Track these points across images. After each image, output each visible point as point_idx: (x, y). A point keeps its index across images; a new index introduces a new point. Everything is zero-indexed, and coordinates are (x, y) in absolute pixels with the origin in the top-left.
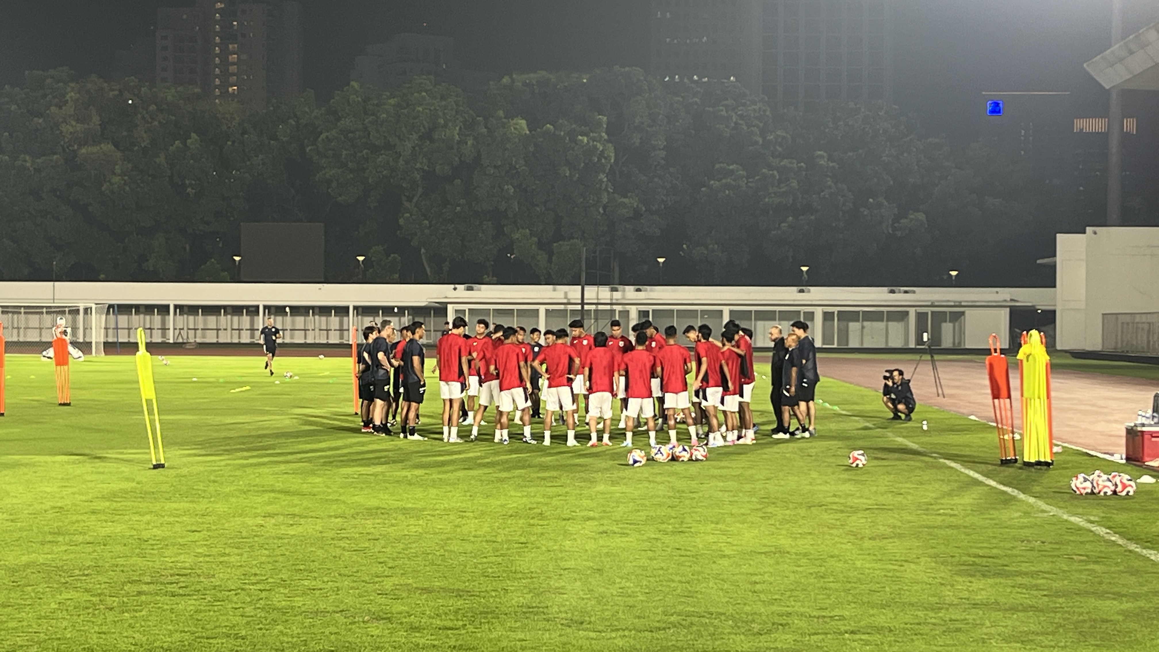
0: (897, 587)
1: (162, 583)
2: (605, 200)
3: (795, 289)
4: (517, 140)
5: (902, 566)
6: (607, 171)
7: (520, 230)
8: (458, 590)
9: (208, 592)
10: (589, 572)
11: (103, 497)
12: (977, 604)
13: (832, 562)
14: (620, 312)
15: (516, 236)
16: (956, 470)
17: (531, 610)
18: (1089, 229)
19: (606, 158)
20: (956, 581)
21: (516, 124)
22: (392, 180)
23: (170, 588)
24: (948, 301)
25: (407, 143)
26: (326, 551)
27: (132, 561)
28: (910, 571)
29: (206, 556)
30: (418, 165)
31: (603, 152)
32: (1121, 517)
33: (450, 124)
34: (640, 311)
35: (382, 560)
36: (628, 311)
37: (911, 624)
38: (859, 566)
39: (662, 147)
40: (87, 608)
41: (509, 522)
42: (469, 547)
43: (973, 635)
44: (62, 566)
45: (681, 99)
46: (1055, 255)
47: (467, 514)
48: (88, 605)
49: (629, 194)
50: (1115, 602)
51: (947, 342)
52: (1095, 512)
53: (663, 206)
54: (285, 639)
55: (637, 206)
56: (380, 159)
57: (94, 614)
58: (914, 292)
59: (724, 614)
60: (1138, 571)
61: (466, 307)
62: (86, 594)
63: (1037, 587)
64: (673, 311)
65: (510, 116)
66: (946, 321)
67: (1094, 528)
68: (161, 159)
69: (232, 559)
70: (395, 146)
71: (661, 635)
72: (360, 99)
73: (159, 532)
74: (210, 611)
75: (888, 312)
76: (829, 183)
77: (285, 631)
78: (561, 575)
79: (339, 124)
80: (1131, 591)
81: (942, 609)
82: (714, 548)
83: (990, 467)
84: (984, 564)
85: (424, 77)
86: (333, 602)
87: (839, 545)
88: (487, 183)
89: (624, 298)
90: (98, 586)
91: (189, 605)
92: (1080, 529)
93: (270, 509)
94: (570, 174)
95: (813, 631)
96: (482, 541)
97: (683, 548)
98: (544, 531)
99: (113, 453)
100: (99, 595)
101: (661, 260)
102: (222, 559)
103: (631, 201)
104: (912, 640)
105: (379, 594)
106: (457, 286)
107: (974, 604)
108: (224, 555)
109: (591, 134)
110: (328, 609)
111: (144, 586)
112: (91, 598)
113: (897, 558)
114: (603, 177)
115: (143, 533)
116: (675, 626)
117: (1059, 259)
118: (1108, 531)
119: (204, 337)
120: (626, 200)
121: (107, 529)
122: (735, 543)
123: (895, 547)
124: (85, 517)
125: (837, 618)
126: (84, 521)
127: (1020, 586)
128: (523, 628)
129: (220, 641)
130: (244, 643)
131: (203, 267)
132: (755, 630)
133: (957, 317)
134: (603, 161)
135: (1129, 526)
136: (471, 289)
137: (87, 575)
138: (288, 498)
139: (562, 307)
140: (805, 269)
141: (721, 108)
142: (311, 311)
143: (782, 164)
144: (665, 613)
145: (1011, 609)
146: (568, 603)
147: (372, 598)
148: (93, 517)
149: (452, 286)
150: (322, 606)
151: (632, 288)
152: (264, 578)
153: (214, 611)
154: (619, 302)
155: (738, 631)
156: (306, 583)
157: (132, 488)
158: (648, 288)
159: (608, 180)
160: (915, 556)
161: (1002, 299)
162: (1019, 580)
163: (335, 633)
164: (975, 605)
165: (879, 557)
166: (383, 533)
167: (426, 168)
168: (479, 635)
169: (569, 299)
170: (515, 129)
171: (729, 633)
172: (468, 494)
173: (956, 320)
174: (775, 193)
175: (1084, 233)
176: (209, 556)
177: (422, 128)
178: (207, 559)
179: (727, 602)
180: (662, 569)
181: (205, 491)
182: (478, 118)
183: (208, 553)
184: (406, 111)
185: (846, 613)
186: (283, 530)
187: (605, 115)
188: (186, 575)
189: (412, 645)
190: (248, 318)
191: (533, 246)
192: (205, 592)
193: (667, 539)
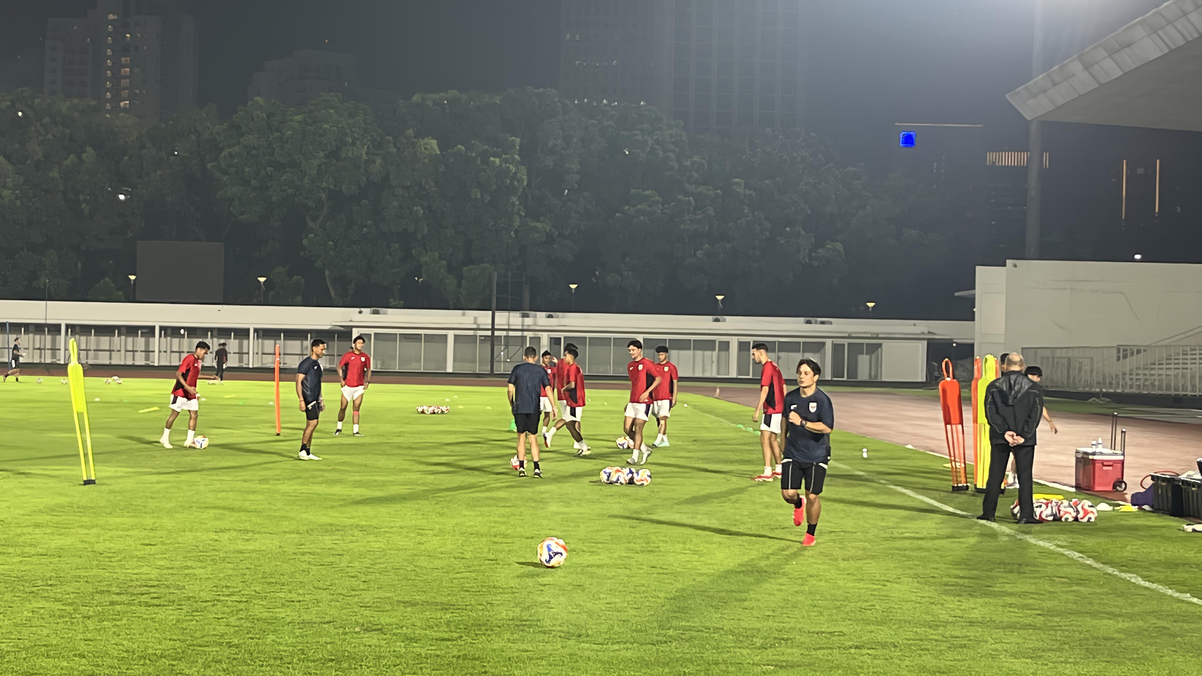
0: (888, 605)
1: (133, 594)
2: (517, 224)
3: (710, 318)
4: (426, 160)
5: (884, 585)
6: (519, 194)
7: (429, 253)
8: (442, 603)
9: (183, 603)
10: (570, 588)
11: (41, 511)
12: (973, 622)
13: (812, 582)
14: (530, 338)
15: (425, 259)
16: (909, 496)
17: (524, 623)
18: (1009, 262)
19: (518, 181)
20: (945, 600)
21: (427, 144)
22: (296, 200)
23: (143, 598)
24: (866, 333)
25: (313, 161)
26: (292, 565)
27: (94, 572)
28: (897, 591)
29: (168, 568)
30: (324, 185)
31: (515, 173)
32: (1089, 542)
33: (358, 143)
34: (551, 338)
35: (353, 575)
36: (540, 338)
37: (913, 640)
38: (842, 584)
39: (575, 170)
40: (63, 617)
41: (472, 539)
42: (438, 563)
43: (980, 651)
44: (23, 577)
45: (595, 122)
46: (974, 288)
47: (427, 532)
48: (63, 613)
49: (542, 218)
50: (1111, 622)
51: (863, 375)
52: (1062, 537)
53: (576, 231)
54: (281, 648)
55: (550, 230)
56: (283, 178)
57: (72, 623)
58: (831, 323)
59: (722, 629)
60: (1123, 593)
61: (372, 331)
62: (56, 603)
63: (1027, 607)
64: (586, 338)
65: (419, 135)
66: (862, 353)
67: (1066, 552)
68: (55, 174)
69: (196, 571)
70: (300, 163)
71: (663, 647)
72: (264, 115)
73: (112, 545)
74: (192, 621)
75: (804, 343)
76: (746, 211)
77: (278, 640)
78: (542, 591)
79: (242, 140)
80: (1124, 611)
81: (940, 626)
82: (689, 566)
83: (943, 494)
84: (966, 584)
85: (331, 94)
86: (317, 613)
87: (815, 566)
88: (395, 204)
89: (535, 325)
90: (68, 596)
91: (169, 614)
92: (1052, 553)
93: (218, 524)
94: (482, 196)
95: (818, 646)
96: (449, 558)
97: (658, 566)
98: (511, 548)
99: (36, 469)
100: (71, 604)
101: (573, 286)
102: (186, 572)
103: (543, 226)
104: (920, 655)
105: (361, 607)
106: (362, 309)
107: (970, 622)
108: (187, 568)
109: (504, 156)
110: (314, 620)
111: (114, 596)
112: (65, 608)
113: (878, 578)
114: (515, 199)
115: (96, 546)
116: (676, 640)
117: (978, 291)
118: (1081, 555)
119: (96, 358)
120: (539, 225)
121: (57, 542)
122: (709, 561)
123: (872, 568)
124: (30, 530)
125: (836, 634)
126: (29, 534)
127: (1011, 605)
128: (522, 640)
129: (214, 649)
130: (240, 651)
131: (96, 286)
132: (758, 644)
133: (874, 349)
134: (516, 183)
135: (1100, 550)
136: (377, 313)
137: (51, 585)
138: (236, 515)
139: (471, 333)
140: (720, 298)
141: (637, 132)
142: (209, 333)
143: (698, 190)
144: (661, 627)
145: (1009, 627)
146: (559, 617)
147: (356, 610)
148: (37, 531)
149: (358, 310)
150: (306, 617)
151: (544, 314)
152: (237, 590)
153: (197, 621)
154: (531, 328)
155: (741, 645)
156: (282, 595)
157: (68, 503)
158: (560, 314)
159: (520, 203)
160: (895, 576)
161: (920, 332)
162: (1009, 600)
163: (331, 643)
164: (972, 623)
165: (860, 577)
166: (345, 548)
167: (332, 187)
168: (480, 646)
169: (478, 325)
170: (425, 149)
171: (734, 647)
172: (420, 513)
173: (873, 352)
174: (691, 220)
175: (1005, 265)
176: (172, 568)
177: (329, 147)
178: (171, 571)
179: (720, 617)
180: (643, 585)
181: (145, 507)
182: (387, 137)
183: (170, 566)
184: (312, 128)
185: (844, 630)
186: (241, 546)
187: (517, 137)
188: (153, 586)
189: (413, 655)
190: (143, 339)
191: (442, 270)
192: (180, 603)
193: (640, 557)
